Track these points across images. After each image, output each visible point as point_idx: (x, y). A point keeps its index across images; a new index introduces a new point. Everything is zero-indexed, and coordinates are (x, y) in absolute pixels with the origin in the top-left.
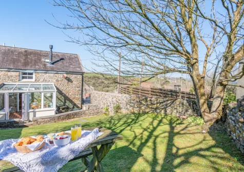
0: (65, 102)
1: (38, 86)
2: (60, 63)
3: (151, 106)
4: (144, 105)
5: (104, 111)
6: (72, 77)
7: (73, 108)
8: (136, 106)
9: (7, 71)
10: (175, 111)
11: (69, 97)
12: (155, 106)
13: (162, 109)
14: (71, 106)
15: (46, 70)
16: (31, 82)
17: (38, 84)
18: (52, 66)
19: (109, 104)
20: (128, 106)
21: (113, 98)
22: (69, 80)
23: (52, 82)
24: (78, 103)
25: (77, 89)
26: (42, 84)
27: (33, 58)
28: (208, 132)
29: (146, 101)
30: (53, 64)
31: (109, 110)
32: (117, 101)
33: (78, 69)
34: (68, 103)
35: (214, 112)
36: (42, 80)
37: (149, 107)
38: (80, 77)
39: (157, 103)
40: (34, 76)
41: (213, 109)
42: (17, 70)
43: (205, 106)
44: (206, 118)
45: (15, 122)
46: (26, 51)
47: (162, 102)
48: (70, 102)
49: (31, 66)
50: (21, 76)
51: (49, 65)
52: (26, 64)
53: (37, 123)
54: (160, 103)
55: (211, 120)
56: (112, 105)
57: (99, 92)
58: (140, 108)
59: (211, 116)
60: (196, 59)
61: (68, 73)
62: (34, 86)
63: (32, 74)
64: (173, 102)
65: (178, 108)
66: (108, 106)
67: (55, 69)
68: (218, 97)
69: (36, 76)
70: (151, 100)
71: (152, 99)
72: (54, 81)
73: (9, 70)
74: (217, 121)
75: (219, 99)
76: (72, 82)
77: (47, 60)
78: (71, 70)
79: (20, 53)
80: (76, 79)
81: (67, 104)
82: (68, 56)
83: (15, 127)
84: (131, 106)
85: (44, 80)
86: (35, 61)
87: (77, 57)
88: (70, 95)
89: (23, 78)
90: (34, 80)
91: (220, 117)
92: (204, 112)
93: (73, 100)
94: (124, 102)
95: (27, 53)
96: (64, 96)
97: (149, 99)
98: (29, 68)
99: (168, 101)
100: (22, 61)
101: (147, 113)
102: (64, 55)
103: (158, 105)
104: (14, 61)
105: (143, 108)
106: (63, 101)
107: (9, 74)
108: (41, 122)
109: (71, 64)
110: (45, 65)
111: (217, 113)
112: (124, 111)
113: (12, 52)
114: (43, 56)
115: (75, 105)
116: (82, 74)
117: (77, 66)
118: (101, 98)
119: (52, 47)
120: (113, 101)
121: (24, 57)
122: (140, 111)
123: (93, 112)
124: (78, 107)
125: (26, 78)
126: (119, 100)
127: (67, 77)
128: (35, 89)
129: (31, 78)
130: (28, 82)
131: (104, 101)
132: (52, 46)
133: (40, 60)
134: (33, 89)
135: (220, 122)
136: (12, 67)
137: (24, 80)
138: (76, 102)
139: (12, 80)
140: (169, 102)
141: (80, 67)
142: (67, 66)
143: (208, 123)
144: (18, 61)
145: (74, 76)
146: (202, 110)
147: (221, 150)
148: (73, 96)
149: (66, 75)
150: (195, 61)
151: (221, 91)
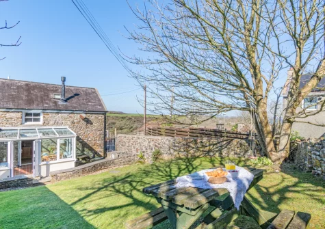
0: (83, 150)
1: (47, 131)
2: (74, 100)
3: (201, 149)
4: (193, 148)
5: (137, 159)
6: (92, 117)
7: (94, 157)
8: (182, 150)
9: (4, 112)
10: (233, 153)
11: (88, 143)
12: (207, 149)
13: (217, 151)
14: (91, 155)
15: (58, 110)
16: (38, 125)
17: (48, 127)
18: (65, 103)
19: (144, 150)
20: (172, 151)
21: (149, 142)
22: (88, 121)
23: (66, 124)
24: (100, 150)
25: (99, 133)
26: (53, 127)
27: (39, 94)
28: (282, 171)
29: (196, 143)
30: (66, 101)
31: (145, 157)
32: (156, 146)
33: (99, 107)
34: (87, 152)
35: (281, 150)
36: (52, 122)
37: (199, 150)
38: (101, 117)
39: (210, 145)
40: (41, 117)
41: (281, 147)
42: (18, 109)
43: (272, 145)
44: (274, 158)
45: (27, 179)
46: (27, 85)
47: (216, 144)
48: (90, 150)
49: (38, 105)
50: (24, 117)
51: (60, 103)
52: (30, 102)
53: (57, 178)
54: (214, 145)
55: (279, 159)
56: (149, 151)
57: (127, 136)
58: (188, 151)
59: (278, 155)
60: (261, 95)
61: (86, 112)
62: (43, 131)
63: (38, 115)
64: (229, 143)
65: (236, 149)
66: (144, 152)
67: (70, 108)
68: (285, 134)
69: (44, 117)
70: (201, 142)
71: (203, 141)
72: (69, 123)
73: (8, 110)
74: (285, 160)
75: (287, 137)
76: (92, 124)
77: (57, 97)
78: (90, 108)
79: (19, 87)
80: (97, 120)
81: (85, 153)
82: (83, 91)
83: (27, 186)
84: (175, 150)
85: (56, 123)
86: (42, 97)
87: (95, 92)
88: (90, 140)
89: (27, 120)
90: (41, 122)
91: (287, 156)
92: (271, 151)
93: (94, 147)
94: (166, 146)
95: (29, 87)
96: (81, 142)
97: (199, 141)
98: (35, 106)
99: (223, 141)
100: (24, 98)
101: (198, 157)
102: (78, 89)
103: (211, 147)
104: (13, 99)
105: (192, 151)
106: (81, 149)
107: (8, 115)
108: (61, 178)
109: (90, 102)
110: (55, 103)
111: (285, 152)
112: (166, 157)
113: (8, 85)
114: (51, 91)
115: (96, 153)
116: (104, 113)
117: (97, 103)
118: (131, 142)
119: (64, 80)
120: (150, 146)
121: (25, 93)
122: (187, 155)
123: (123, 160)
124: (100, 156)
125: (30, 120)
126: (159, 144)
127: (85, 118)
128: (44, 135)
129: (38, 120)
130: (34, 125)
131: (137, 146)
132: (65, 78)
133: (48, 96)
134: (41, 134)
135: (288, 161)
136: (11, 106)
137: (28, 123)
138: (96, 150)
139: (12, 124)
140: (225, 143)
141: (101, 105)
142: (84, 104)
143: (277, 162)
144: (18, 97)
145: (94, 116)
146: (269, 149)
147: (311, 185)
148: (93, 142)
149: (84, 115)
150: (260, 97)
151: (288, 128)
